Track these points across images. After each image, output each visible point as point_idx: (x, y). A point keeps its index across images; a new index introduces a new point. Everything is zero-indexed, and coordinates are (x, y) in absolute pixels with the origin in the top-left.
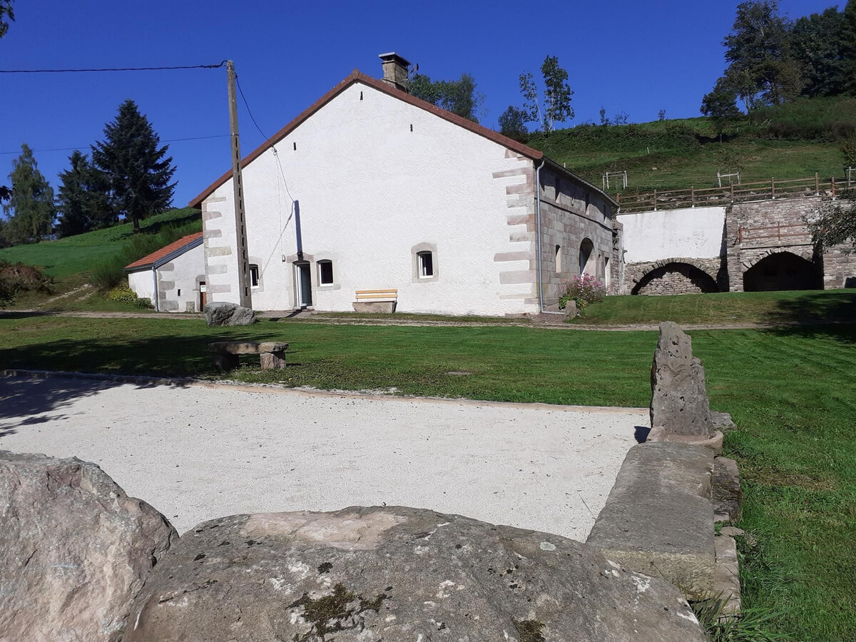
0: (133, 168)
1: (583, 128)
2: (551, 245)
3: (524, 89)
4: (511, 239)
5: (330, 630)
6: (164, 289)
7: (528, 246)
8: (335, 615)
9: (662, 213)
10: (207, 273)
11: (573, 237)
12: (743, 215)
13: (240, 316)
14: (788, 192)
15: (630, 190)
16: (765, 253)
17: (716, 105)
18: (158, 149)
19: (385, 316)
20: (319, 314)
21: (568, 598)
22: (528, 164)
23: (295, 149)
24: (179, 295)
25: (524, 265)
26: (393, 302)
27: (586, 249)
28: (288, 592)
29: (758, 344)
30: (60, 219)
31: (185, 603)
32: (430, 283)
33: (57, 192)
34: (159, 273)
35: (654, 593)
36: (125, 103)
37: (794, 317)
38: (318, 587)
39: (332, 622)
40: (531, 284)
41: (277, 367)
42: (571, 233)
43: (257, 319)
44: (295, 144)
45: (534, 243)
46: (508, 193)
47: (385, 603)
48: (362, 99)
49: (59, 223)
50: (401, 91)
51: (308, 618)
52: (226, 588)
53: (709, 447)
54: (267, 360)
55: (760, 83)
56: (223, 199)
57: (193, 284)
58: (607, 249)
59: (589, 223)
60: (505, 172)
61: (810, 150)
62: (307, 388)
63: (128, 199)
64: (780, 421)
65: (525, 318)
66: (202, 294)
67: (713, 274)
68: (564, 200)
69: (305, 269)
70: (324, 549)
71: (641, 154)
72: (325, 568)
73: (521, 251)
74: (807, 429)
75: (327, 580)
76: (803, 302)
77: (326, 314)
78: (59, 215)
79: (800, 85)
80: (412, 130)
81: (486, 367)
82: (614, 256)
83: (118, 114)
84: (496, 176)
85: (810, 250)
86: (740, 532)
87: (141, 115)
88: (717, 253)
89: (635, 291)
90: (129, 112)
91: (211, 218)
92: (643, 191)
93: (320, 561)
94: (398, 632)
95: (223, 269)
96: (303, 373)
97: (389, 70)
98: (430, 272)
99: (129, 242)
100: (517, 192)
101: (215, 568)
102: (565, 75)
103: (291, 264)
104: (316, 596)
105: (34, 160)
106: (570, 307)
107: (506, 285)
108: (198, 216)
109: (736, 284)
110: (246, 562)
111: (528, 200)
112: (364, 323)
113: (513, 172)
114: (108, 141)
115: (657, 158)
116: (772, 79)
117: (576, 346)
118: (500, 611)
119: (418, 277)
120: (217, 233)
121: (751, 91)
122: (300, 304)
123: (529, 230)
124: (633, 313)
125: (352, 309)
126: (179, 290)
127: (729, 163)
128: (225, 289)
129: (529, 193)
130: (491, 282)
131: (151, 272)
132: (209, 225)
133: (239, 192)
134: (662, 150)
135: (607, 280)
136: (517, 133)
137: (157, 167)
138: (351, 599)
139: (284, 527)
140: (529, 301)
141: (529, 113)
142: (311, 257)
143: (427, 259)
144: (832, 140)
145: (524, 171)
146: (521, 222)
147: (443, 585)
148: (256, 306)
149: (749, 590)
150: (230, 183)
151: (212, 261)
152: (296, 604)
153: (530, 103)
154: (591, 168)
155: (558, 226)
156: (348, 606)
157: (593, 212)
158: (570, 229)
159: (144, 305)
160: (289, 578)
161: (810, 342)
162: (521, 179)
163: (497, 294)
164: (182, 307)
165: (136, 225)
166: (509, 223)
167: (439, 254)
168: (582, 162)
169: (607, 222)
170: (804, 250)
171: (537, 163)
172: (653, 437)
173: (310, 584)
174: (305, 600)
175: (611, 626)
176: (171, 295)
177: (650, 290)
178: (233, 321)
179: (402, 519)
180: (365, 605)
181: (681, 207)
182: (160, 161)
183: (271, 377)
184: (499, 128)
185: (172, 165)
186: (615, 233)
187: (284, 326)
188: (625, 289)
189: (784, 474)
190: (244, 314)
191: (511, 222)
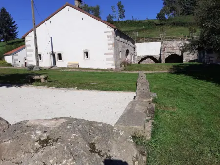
0: (5, 27)
1: (128, 21)
2: (119, 51)
3: (113, 10)
4: (108, 49)
5: (44, 147)
6: (15, 61)
7: (113, 51)
8: (46, 143)
9: (146, 43)
10: (27, 56)
11: (124, 49)
12: (166, 44)
13: (36, 68)
14: (176, 39)
15: (138, 37)
16: (170, 54)
17: (160, 16)
18: (13, 22)
19: (76, 69)
20: (58, 68)
21: (102, 137)
22: (113, 30)
25: (112, 56)
26: (78, 65)
27: (127, 52)
28: (35, 138)
29: (167, 76)
31: (9, 142)
32: (88, 60)
34: (13, 56)
35: (124, 135)
36: (2, 8)
37: (176, 70)
38: (43, 137)
39: (45, 145)
40: (113, 61)
41: (45, 82)
43: (41, 69)
44: (51, 22)
46: (108, 37)
47: (59, 140)
48: (69, 10)
50: (80, 9)
51: (39, 144)
52: (20, 138)
53: (149, 101)
54: (42, 80)
55: (171, 11)
56: (31, 36)
57: (23, 59)
58: (132, 52)
59: (128, 45)
60: (107, 32)
61: (182, 28)
62: (53, 87)
63: (4, 36)
64: (168, 95)
65: (112, 70)
66: (26, 62)
67: (158, 59)
68: (122, 39)
69: (54, 56)
70: (45, 128)
71: (141, 28)
72: (45, 132)
73: (111, 52)
74: (174, 96)
75: (45, 135)
76: (178, 66)
77: (60, 68)
79: (180, 12)
80: (82, 19)
81: (101, 82)
82: (134, 54)
84: (105, 32)
85: (181, 53)
86: (153, 121)
87: (7, 12)
88: (159, 54)
89: (139, 63)
90: (4, 11)
92: (142, 38)
93: (44, 131)
94: (61, 146)
95: (31, 55)
96: (52, 84)
97: (76, 3)
98: (88, 57)
99: (4, 48)
100: (110, 37)
101: (18, 133)
102: (123, 7)
103: (50, 54)
104: (42, 139)
106: (123, 67)
107: (107, 61)
108: (24, 41)
109: (163, 61)
110: (26, 131)
111: (113, 39)
112: (70, 70)
113: (109, 32)
115: (146, 29)
116: (174, 10)
117: (123, 77)
118: (86, 140)
119: (85, 59)
120: (29, 46)
121: (169, 13)
122: (53, 65)
123: (113, 47)
124: (138, 68)
125: (67, 67)
126: (19, 61)
127: (163, 31)
128: (32, 61)
129: (113, 37)
130: (103, 60)
131: (11, 56)
132: (27, 43)
133: (35, 35)
134: (147, 27)
135: (132, 60)
136: (111, 21)
137: (12, 27)
138: (51, 139)
139: (37, 123)
140: (113, 65)
141: (114, 16)
142: (55, 52)
143: (87, 54)
144: (187, 26)
145: (112, 31)
146: (111, 45)
147: (73, 135)
148: (40, 66)
149: (153, 134)
150: (33, 32)
151: (28, 53)
152: (37, 141)
153: (114, 13)
154: (129, 31)
155: (120, 46)
156: (50, 141)
157: (129, 42)
158: (123, 47)
159: (9, 65)
160: (36, 135)
161: (178, 75)
162: (111, 34)
163: (105, 63)
164: (20, 66)
165: (7, 43)
167: (90, 52)
168: (127, 30)
169: (132, 45)
170: (179, 54)
171: (115, 30)
172: (136, 99)
173: (41, 136)
174: (39, 140)
175: (112, 143)
176: (17, 62)
177: (143, 63)
178: (34, 70)
179: (66, 120)
180: (54, 140)
181: (151, 42)
182: (13, 25)
183: (44, 85)
184: (106, 20)
185: (16, 26)
186: (135, 48)
187: (48, 71)
188: (137, 62)
189: (166, 107)
190: (37, 68)
191: (109, 45)
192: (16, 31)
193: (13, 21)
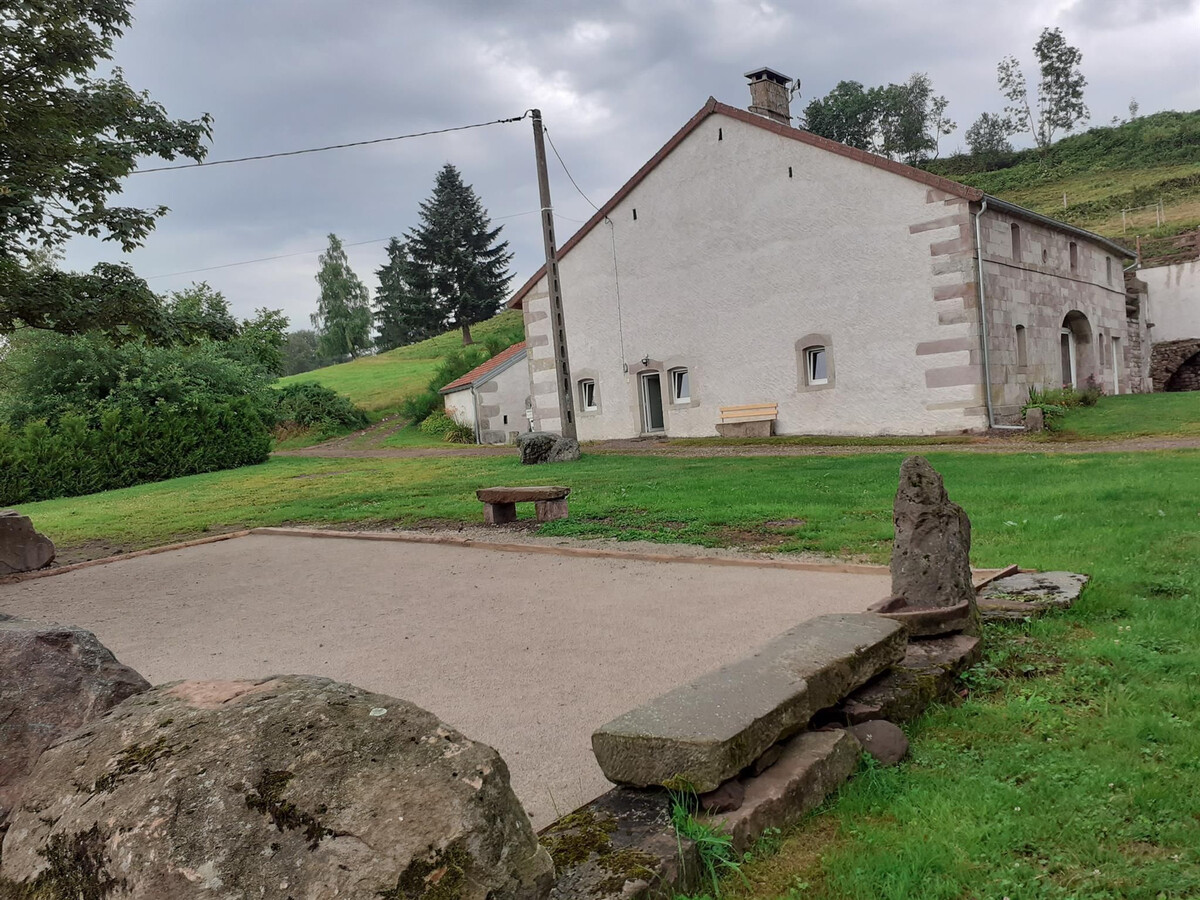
2: (1007, 326)
3: (1006, 85)
4: (941, 321)
5: (127, 772)
6: (486, 416)
7: (965, 330)
10: (533, 393)
11: (1048, 311)
13: (562, 450)
19: (760, 441)
20: (674, 441)
21: (335, 755)
22: (960, 209)
23: (635, 218)
24: (505, 422)
25: (961, 359)
26: (771, 420)
28: (128, 742)
30: (379, 329)
32: (824, 391)
33: (373, 294)
34: (480, 396)
36: (444, 170)
39: (135, 766)
40: (973, 386)
42: (1044, 305)
43: (583, 452)
44: (634, 211)
45: (976, 324)
46: (934, 254)
48: (721, 138)
49: (380, 334)
58: (1115, 324)
59: (1078, 287)
60: (929, 223)
63: (453, 300)
65: (965, 437)
69: (654, 381)
73: (956, 337)
75: (160, 732)
77: (682, 442)
78: (377, 323)
80: (791, 176)
82: (1129, 335)
83: (436, 186)
84: (914, 230)
87: (465, 185)
89: (1169, 386)
90: (449, 181)
91: (534, 321)
100: (946, 252)
102: (1076, 57)
103: (635, 375)
104: (143, 745)
105: (343, 253)
106: (1033, 418)
107: (937, 389)
111: (964, 262)
113: (939, 223)
114: (426, 224)
119: (807, 384)
120: (539, 340)
122: (649, 430)
123: (967, 306)
125: (715, 433)
126: (505, 417)
129: (965, 252)
130: (913, 385)
131: (469, 394)
132: (531, 329)
136: (996, 153)
137: (489, 254)
140: (970, 412)
141: (1014, 120)
142: (660, 364)
145: (955, 220)
146: (954, 295)
148: (582, 436)
151: (536, 377)
152: (122, 752)
153: (1016, 104)
155: (1019, 296)
156: (156, 753)
157: (1086, 269)
158: (1042, 299)
162: (952, 232)
163: (923, 403)
164: (508, 439)
166: (937, 298)
167: (835, 348)
169: (1114, 283)
171: (975, 205)
173: (147, 737)
176: (495, 424)
178: (552, 457)
179: (283, 685)
180: (167, 753)
182: (491, 247)
185: (507, 251)
186: (1133, 298)
188: (1150, 384)
190: (565, 447)
191: (939, 296)
192: (504, 277)
193: (489, 230)
